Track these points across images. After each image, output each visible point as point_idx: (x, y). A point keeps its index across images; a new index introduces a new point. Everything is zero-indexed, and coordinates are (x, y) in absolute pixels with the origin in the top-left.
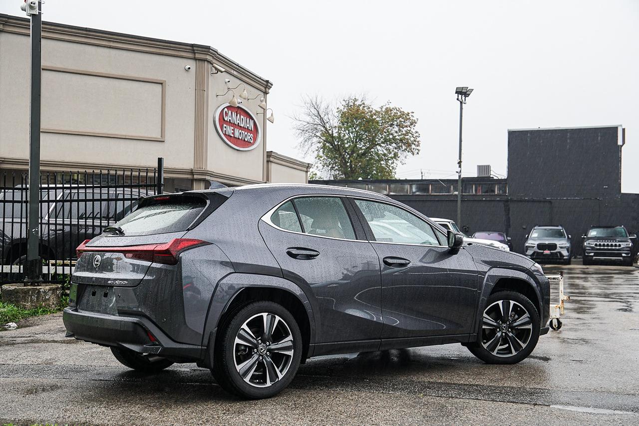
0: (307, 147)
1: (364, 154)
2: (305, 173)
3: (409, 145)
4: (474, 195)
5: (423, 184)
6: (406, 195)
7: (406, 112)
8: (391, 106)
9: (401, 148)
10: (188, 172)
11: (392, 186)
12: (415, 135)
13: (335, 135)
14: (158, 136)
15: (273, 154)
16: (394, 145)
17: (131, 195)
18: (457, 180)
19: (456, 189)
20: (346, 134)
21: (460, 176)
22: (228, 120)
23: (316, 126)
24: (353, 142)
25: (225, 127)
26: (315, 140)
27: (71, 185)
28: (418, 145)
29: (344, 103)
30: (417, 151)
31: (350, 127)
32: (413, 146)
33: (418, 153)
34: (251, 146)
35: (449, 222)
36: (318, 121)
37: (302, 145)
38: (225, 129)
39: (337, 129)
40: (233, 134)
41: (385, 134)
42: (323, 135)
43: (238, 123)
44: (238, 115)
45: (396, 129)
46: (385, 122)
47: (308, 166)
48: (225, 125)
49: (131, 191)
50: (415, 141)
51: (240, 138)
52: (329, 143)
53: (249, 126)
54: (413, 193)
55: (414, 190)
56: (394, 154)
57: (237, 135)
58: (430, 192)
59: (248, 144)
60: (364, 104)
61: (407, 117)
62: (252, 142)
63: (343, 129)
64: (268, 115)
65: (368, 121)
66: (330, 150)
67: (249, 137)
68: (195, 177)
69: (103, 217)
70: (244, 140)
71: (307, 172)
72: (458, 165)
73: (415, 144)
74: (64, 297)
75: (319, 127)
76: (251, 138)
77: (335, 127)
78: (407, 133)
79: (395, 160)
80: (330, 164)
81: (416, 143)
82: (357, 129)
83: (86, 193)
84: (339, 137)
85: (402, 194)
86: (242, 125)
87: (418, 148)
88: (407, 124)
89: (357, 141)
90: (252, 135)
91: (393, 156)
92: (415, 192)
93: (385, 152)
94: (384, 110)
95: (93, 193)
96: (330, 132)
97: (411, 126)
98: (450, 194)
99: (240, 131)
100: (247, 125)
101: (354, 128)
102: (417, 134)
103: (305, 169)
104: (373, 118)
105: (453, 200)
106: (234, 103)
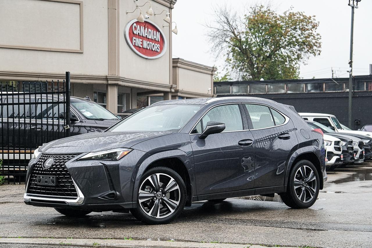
0: (218, 51)
1: (270, 57)
2: (210, 76)
3: (311, 47)
4: (365, 92)
5: (317, 83)
6: (302, 93)
7: (308, 16)
8: (295, 11)
9: (303, 49)
10: (104, 78)
11: (289, 85)
12: (316, 37)
13: (243, 39)
14: (77, 48)
15: (179, 60)
16: (297, 47)
17: (47, 99)
18: (348, 78)
19: (347, 87)
20: (253, 39)
21: (350, 75)
22: (137, 34)
23: (225, 32)
24: (259, 45)
25: (135, 40)
26: (225, 44)
27: (7, 93)
28: (320, 47)
29: (251, 10)
30: (319, 52)
31: (257, 32)
32: (315, 48)
33: (319, 54)
34: (158, 54)
35: (329, 117)
36: (227, 27)
37: (213, 49)
38: (135, 41)
39: (245, 34)
40: (142, 45)
41: (288, 38)
42: (232, 40)
43: (146, 36)
44: (146, 29)
45: (299, 32)
46: (288, 27)
47: (213, 70)
48: (134, 38)
49: (47, 96)
50: (316, 42)
51: (148, 48)
52: (237, 46)
53: (156, 37)
54: (309, 91)
55: (309, 88)
56: (298, 56)
57: (145, 45)
58: (324, 89)
59: (156, 53)
60: (269, 10)
61: (309, 21)
62: (159, 51)
63: (250, 34)
64: (173, 28)
65: (272, 26)
66: (239, 54)
67: (156, 47)
68: (110, 82)
69: (27, 116)
70: (152, 50)
71: (212, 75)
72: (349, 65)
73: (316, 46)
75: (228, 33)
76: (158, 48)
77: (243, 32)
78: (309, 36)
79: (298, 61)
80: (238, 67)
81: (318, 45)
82: (263, 34)
83: (19, 98)
84: (247, 41)
85: (298, 92)
86: (150, 37)
87: (319, 49)
88: (309, 27)
89: (263, 44)
90: (159, 45)
91: (296, 57)
92: (310, 91)
93: (289, 54)
94: (287, 14)
95: (24, 98)
96: (238, 37)
97: (312, 29)
98: (343, 91)
99: (148, 42)
100: (154, 37)
101: (260, 33)
102: (319, 37)
103: (210, 73)
104: (278, 23)
105: (344, 97)
106: (141, 19)
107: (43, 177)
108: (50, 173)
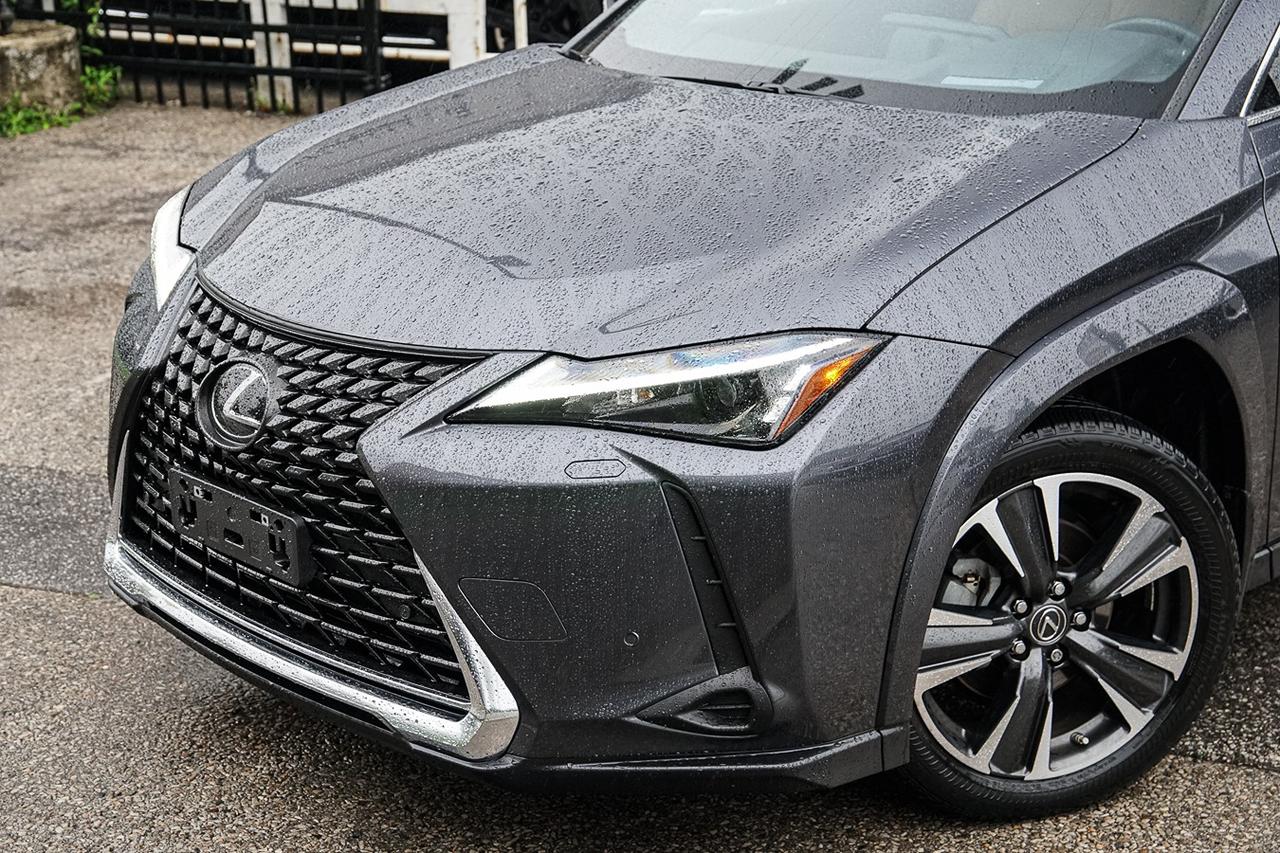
74: (88, 70)
107: (208, 495)
108: (256, 481)
